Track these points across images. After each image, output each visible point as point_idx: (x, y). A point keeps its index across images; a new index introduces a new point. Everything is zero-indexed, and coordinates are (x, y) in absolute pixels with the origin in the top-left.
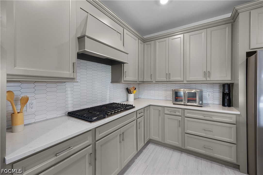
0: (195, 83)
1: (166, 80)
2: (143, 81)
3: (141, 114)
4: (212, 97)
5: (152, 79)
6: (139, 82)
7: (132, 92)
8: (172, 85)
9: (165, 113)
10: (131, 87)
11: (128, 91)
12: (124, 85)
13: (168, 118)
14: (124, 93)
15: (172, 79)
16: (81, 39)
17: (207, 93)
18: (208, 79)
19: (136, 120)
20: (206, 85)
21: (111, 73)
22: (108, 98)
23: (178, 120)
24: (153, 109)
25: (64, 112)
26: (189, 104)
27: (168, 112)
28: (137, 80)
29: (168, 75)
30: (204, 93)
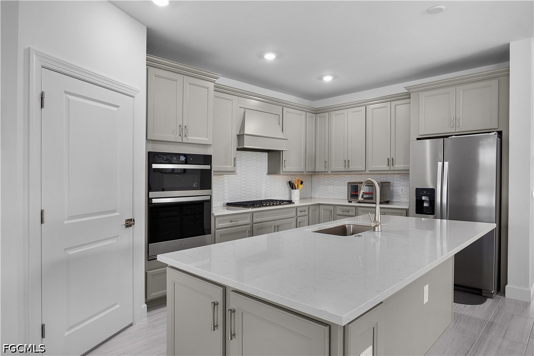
0: (386, 174)
1: (344, 170)
2: (315, 171)
3: (304, 212)
4: (406, 193)
5: (327, 168)
6: (307, 172)
7: (297, 187)
8: (357, 176)
9: (337, 213)
10: (294, 180)
11: (292, 186)
12: (284, 177)
14: (287, 187)
15: (352, 168)
16: (240, 137)
17: (401, 187)
18: (392, 169)
19: (295, 219)
20: (399, 176)
21: (268, 162)
24: (323, 209)
25: (222, 203)
27: (341, 213)
28: (304, 170)
29: (347, 163)
30: (397, 188)
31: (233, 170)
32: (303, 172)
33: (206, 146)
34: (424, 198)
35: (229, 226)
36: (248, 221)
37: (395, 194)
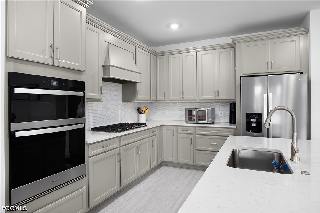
0: (209, 102)
1: (180, 99)
2: (156, 99)
3: (154, 133)
4: (224, 116)
5: (166, 97)
6: (151, 100)
7: (143, 111)
8: (187, 103)
9: (178, 132)
10: (142, 107)
11: (140, 111)
12: (135, 104)
13: (181, 137)
14: (135, 113)
15: (186, 97)
17: (220, 112)
18: (218, 98)
19: (149, 138)
20: (219, 103)
21: (123, 91)
22: (119, 118)
23: (190, 138)
24: (167, 129)
26: (200, 122)
27: (182, 132)
28: (150, 99)
29: (182, 93)
30: (218, 112)
31: (100, 98)
32: (149, 100)
33: (79, 72)
34: (252, 120)
35: (102, 152)
36: (117, 145)
37: (216, 117)
